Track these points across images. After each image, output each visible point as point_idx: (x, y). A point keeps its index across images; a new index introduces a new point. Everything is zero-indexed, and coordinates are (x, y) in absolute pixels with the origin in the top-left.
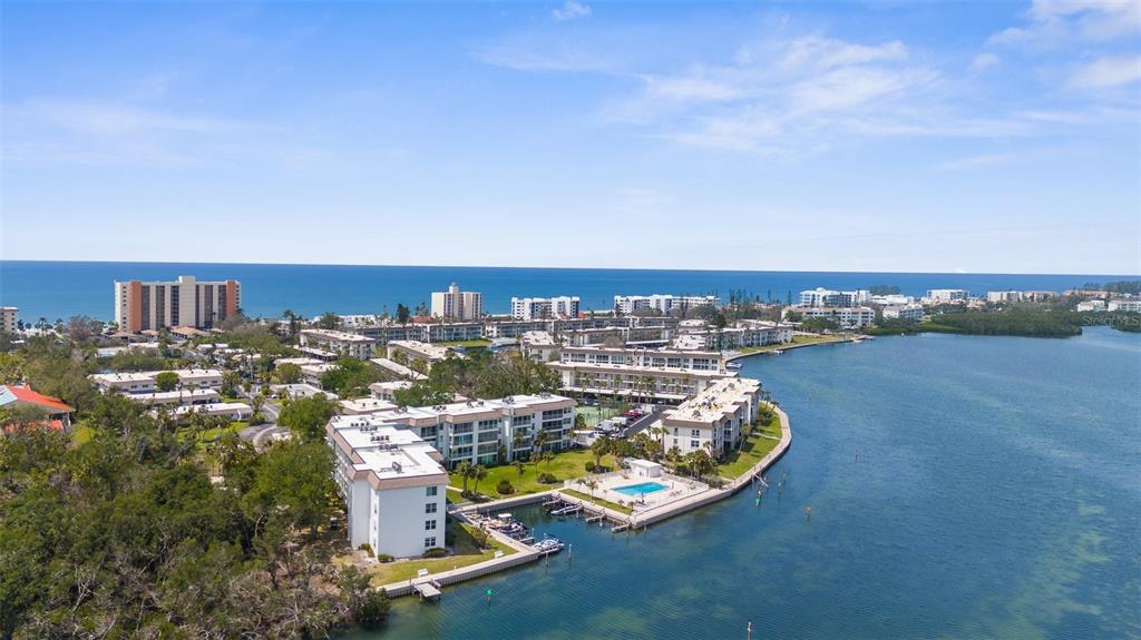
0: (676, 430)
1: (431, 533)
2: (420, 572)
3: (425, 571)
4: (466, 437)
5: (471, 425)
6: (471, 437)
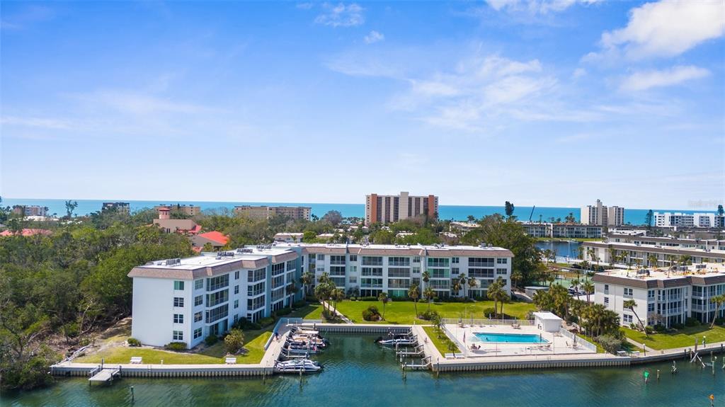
0: (607, 287)
1: (178, 327)
2: (134, 359)
3: (139, 359)
4: (374, 270)
5: (380, 259)
6: (380, 270)
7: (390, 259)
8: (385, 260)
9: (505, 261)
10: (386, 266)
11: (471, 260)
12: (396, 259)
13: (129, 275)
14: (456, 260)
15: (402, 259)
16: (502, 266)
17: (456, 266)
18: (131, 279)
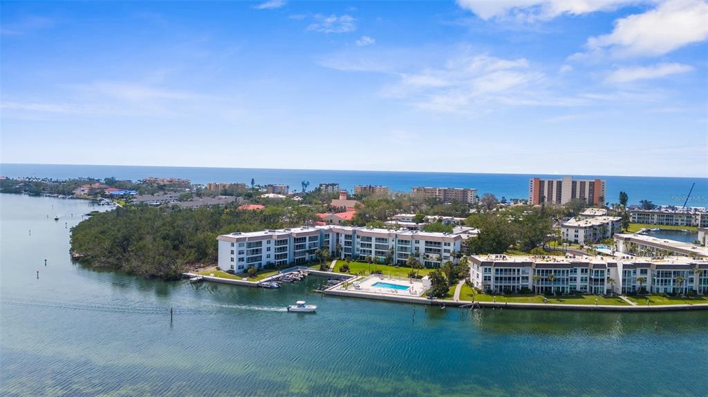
4: (368, 244)
5: (371, 238)
6: (371, 245)
7: (376, 239)
8: (373, 239)
9: (449, 245)
10: (373, 243)
11: (427, 242)
12: (379, 239)
13: (217, 239)
14: (417, 242)
15: (383, 239)
16: (447, 247)
17: (417, 245)
18: (218, 241)
